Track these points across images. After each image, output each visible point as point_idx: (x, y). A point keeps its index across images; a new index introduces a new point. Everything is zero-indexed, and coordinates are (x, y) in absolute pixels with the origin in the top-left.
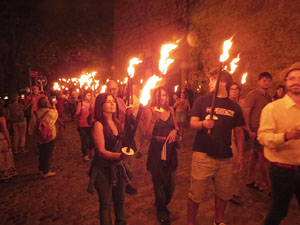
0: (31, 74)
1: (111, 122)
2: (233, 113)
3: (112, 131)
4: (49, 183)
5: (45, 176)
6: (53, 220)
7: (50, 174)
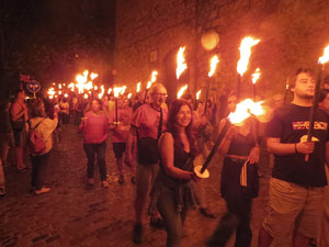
0: (23, 78)
1: (183, 135)
2: (326, 124)
3: (183, 145)
4: (41, 201)
5: (38, 192)
6: (48, 241)
7: (44, 190)
